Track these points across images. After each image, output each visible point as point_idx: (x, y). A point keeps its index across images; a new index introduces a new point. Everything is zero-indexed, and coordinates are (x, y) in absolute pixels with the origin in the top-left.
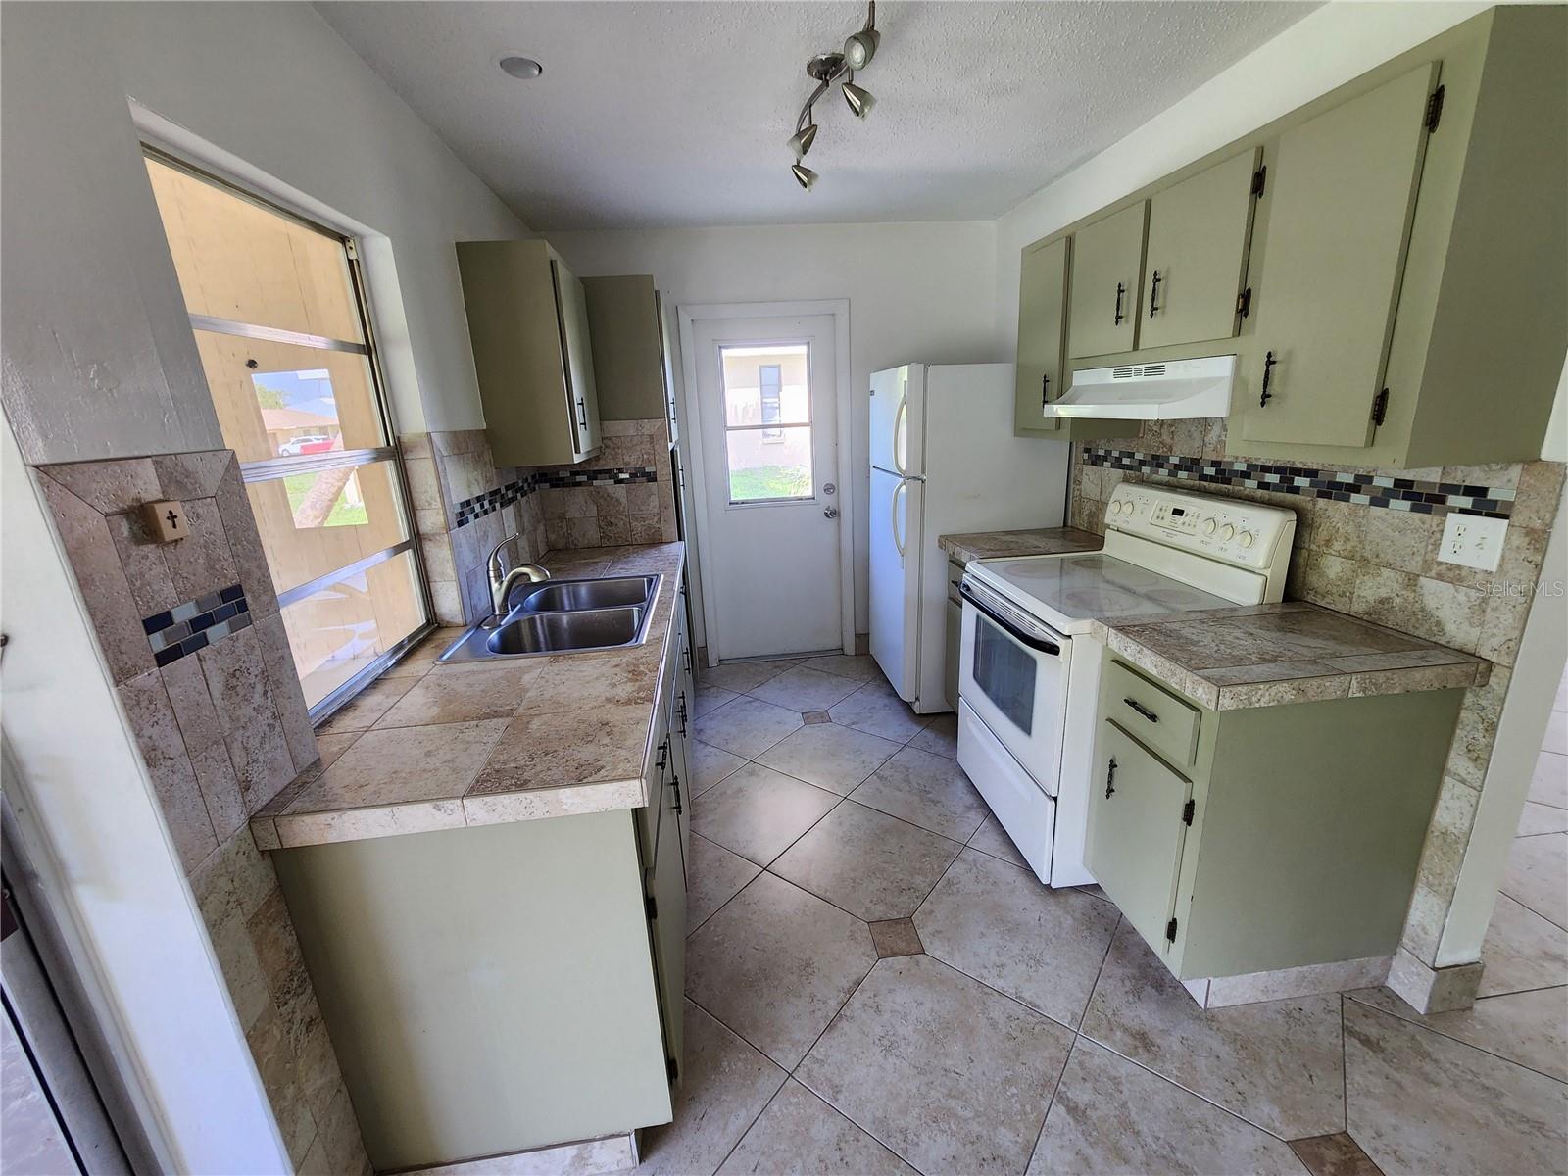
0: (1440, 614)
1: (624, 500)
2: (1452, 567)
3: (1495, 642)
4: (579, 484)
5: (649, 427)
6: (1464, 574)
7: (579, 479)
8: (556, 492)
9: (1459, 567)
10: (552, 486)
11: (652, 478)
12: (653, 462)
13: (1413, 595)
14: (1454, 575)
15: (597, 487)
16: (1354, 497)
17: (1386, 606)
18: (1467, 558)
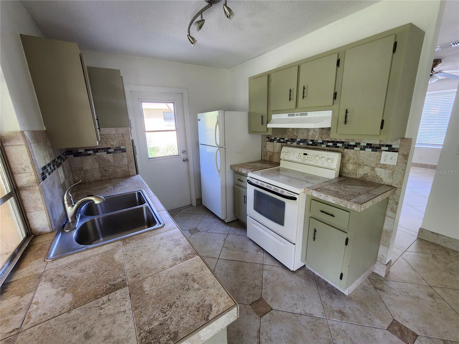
0: (381, 177)
1: (112, 160)
2: (384, 165)
3: (397, 182)
4: (90, 155)
5: (121, 130)
6: (387, 166)
7: (89, 152)
8: (77, 159)
9: (386, 165)
10: (75, 156)
11: (124, 151)
12: (124, 144)
13: (374, 172)
14: (384, 167)
15: (99, 155)
16: (355, 148)
17: (366, 176)
18: (388, 162)
